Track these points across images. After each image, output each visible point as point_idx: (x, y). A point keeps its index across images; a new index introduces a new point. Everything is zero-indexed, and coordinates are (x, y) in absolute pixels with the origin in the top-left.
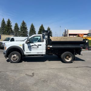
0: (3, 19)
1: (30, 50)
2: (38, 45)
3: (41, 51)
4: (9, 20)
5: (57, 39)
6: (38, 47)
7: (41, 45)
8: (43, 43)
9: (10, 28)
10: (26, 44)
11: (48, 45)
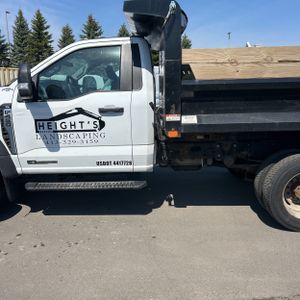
0: (20, 13)
1: (53, 145)
2: (102, 111)
3: (123, 152)
4: (39, 15)
5: (233, 62)
6: (102, 124)
7: (119, 111)
8: (135, 93)
9: (46, 46)
10: (23, 105)
11: (168, 112)
